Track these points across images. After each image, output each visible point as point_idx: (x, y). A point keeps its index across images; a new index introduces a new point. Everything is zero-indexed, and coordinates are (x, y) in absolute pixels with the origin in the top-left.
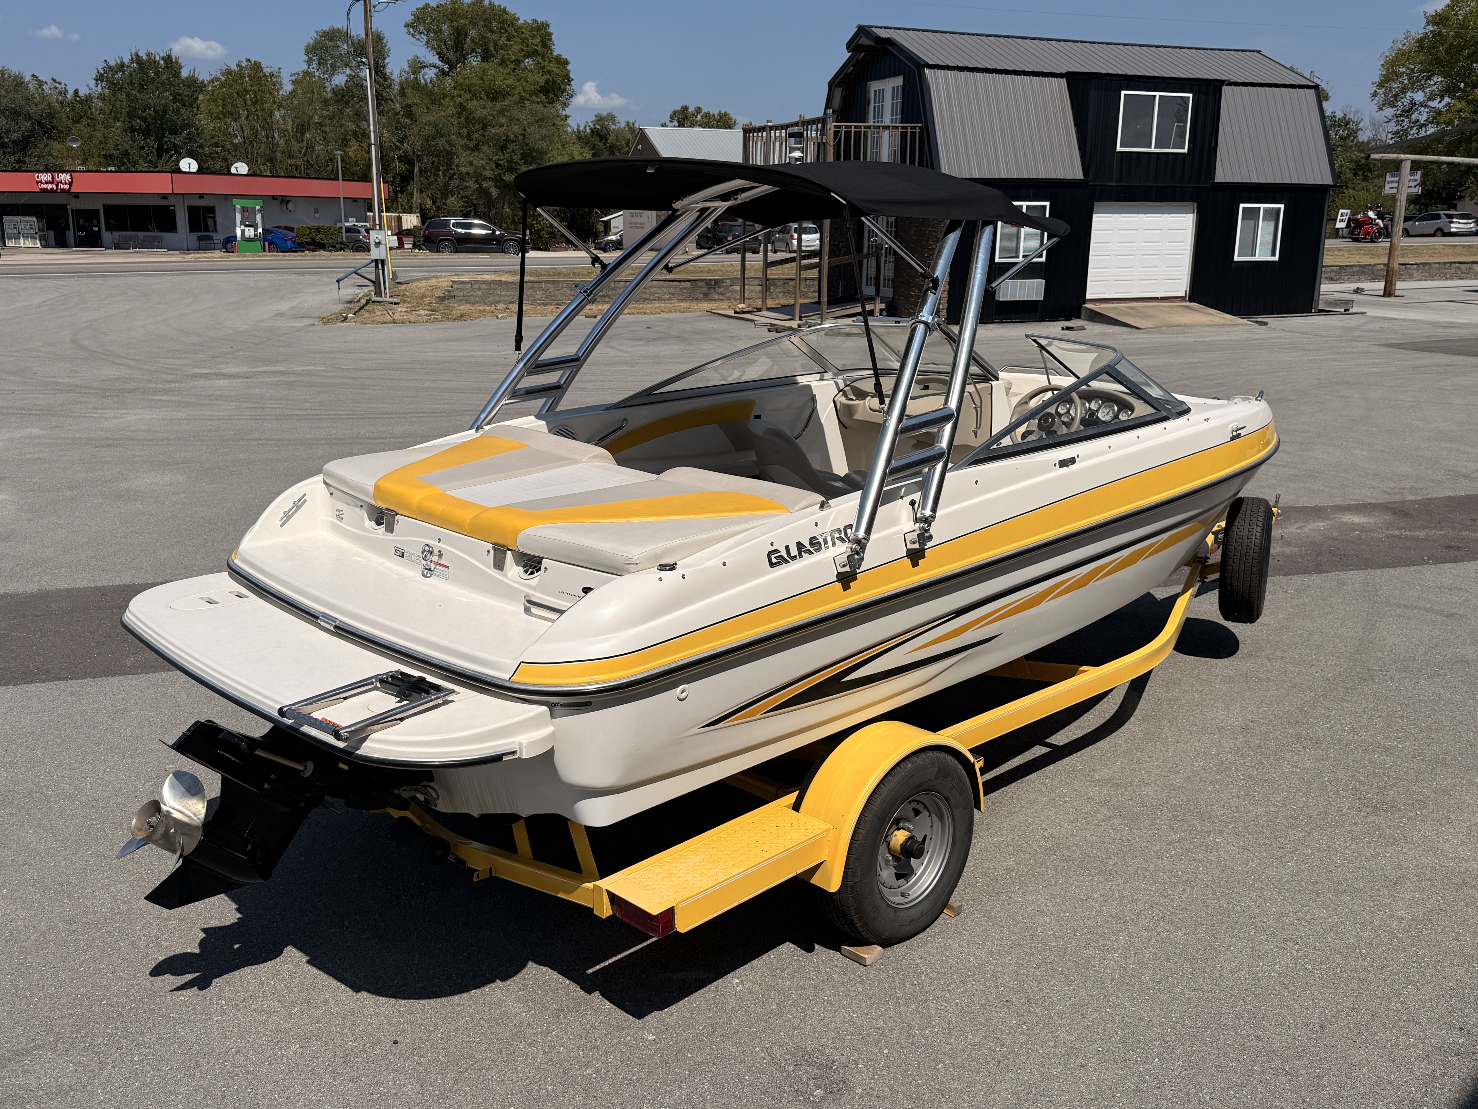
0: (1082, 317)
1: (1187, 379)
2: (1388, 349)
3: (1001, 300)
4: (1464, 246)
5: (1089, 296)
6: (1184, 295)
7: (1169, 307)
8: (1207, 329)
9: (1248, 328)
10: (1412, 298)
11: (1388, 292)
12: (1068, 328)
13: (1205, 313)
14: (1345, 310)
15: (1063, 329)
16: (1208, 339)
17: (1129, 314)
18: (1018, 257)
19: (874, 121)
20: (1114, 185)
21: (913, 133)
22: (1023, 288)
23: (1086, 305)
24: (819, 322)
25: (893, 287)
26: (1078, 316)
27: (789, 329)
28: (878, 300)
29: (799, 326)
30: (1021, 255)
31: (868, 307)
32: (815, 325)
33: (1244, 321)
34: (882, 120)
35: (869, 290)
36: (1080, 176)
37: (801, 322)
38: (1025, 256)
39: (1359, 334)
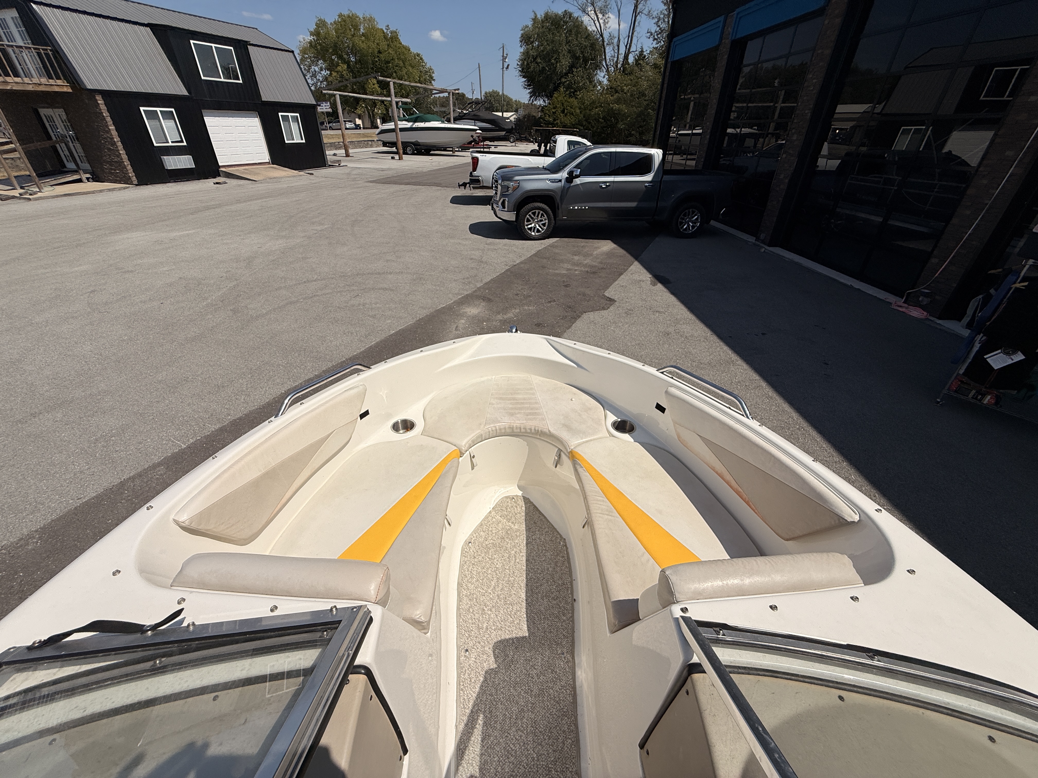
0: (221, 175)
1: (302, 211)
2: (371, 184)
3: (169, 168)
4: (358, 134)
5: (220, 164)
6: (268, 161)
7: (264, 168)
8: (288, 179)
9: (306, 177)
10: (357, 157)
11: (347, 155)
12: (217, 183)
13: (283, 170)
14: (339, 165)
15: (214, 184)
16: (293, 185)
17: (247, 173)
18: (168, 142)
19: (9, 42)
20: (209, 99)
21: (47, 55)
22: (180, 161)
23: (221, 169)
24: (38, 190)
25: (89, 163)
26: (220, 176)
27: (14, 197)
28: (81, 172)
29: (21, 194)
30: (170, 141)
31: (76, 177)
32: (35, 193)
33: (302, 173)
34: (15, 41)
35: (71, 166)
36: (186, 93)
37: (22, 191)
38: (172, 142)
39: (353, 177)
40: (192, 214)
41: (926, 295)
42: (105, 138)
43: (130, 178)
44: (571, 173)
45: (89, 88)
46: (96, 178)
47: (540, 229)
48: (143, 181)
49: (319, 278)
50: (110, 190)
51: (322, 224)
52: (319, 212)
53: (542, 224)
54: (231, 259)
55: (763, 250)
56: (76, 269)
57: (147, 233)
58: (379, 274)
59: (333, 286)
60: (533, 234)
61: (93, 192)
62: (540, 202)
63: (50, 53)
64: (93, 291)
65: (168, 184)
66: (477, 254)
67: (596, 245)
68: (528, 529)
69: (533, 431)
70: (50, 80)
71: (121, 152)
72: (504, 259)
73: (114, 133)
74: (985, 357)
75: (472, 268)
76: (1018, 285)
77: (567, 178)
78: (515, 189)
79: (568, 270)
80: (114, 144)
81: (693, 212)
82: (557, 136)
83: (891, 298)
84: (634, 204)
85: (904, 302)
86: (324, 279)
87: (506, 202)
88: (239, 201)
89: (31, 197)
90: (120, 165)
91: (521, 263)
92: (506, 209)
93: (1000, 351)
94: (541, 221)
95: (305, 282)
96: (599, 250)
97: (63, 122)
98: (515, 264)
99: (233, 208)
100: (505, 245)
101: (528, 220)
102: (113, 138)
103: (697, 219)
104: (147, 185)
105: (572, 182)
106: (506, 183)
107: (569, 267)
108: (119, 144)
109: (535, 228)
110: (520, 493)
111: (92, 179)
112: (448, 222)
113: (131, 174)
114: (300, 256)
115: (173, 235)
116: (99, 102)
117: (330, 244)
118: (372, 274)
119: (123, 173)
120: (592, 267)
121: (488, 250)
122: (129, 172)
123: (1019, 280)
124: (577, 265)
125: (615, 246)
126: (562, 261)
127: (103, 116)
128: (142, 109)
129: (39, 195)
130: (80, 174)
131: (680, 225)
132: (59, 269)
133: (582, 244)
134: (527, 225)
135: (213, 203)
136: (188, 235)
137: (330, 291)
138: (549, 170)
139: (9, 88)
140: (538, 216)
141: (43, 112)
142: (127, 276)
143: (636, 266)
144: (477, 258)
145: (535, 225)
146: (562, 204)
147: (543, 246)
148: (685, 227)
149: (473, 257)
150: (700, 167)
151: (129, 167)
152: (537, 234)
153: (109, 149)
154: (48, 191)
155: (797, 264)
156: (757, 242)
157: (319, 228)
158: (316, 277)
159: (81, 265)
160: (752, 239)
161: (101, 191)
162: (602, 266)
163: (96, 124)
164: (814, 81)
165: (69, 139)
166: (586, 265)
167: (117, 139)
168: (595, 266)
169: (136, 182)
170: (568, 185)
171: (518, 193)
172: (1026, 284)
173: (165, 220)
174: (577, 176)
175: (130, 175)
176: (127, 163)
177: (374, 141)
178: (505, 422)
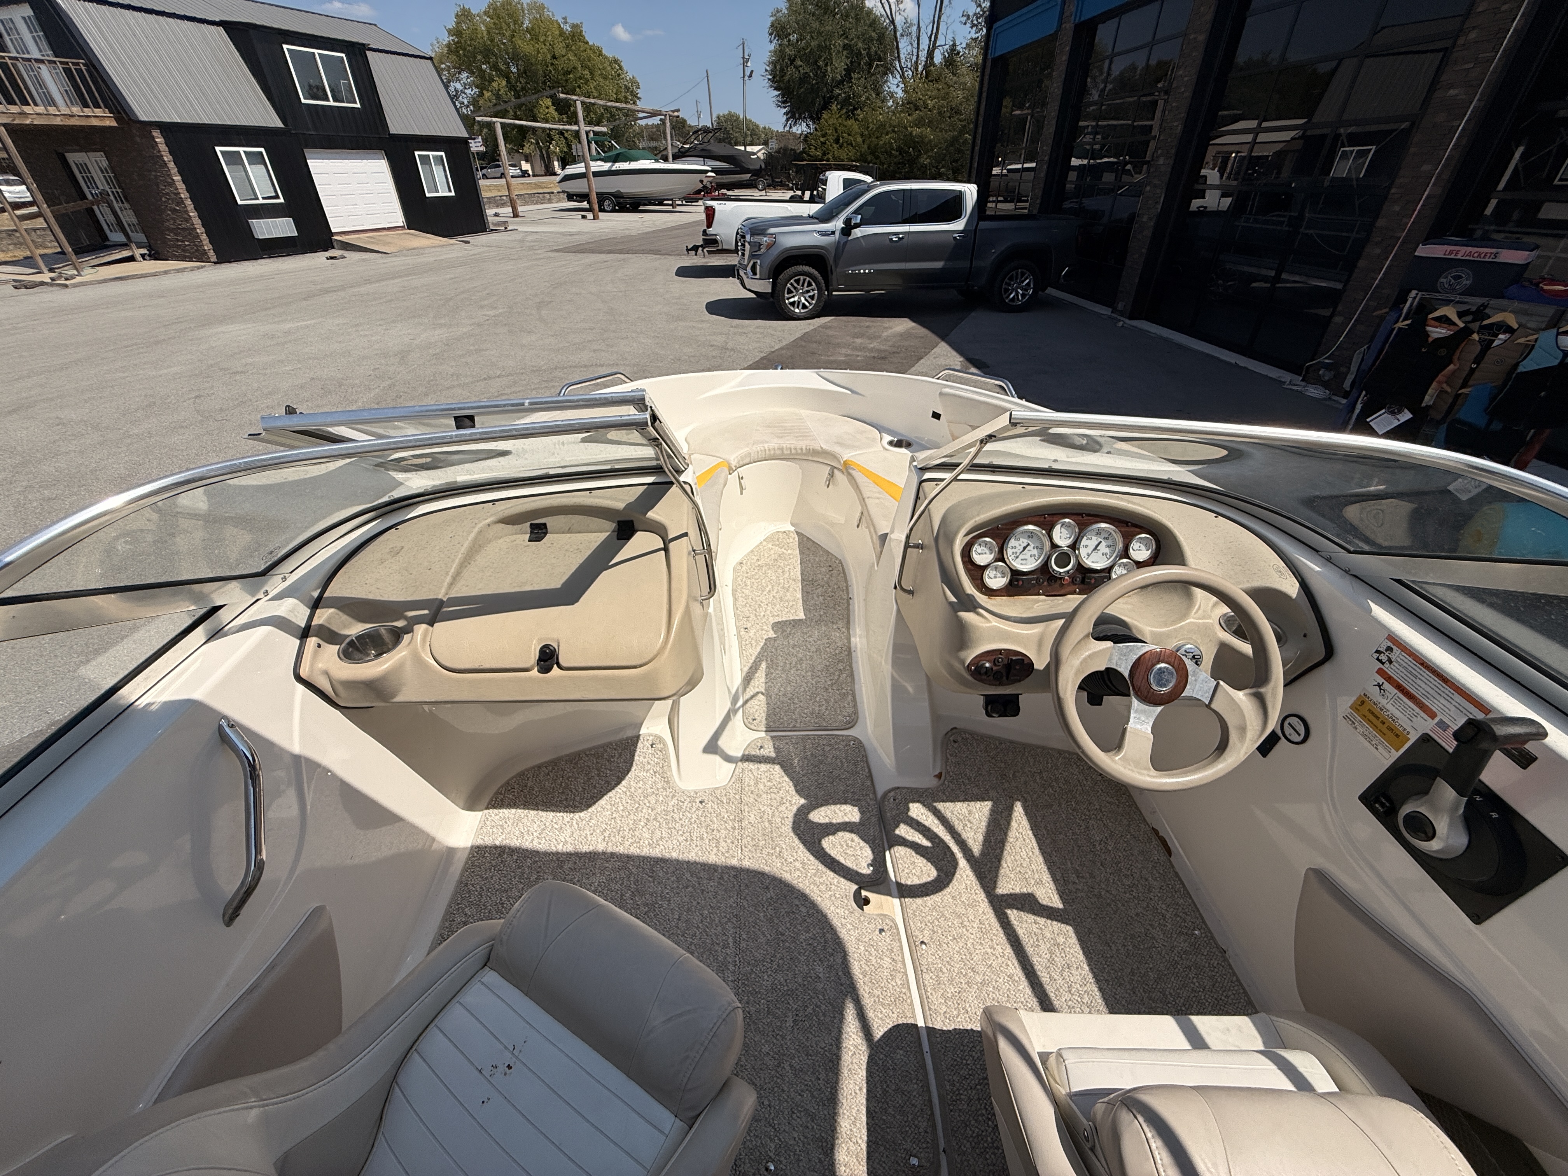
0: (338, 248)
1: (463, 292)
2: (557, 254)
3: (261, 238)
4: (527, 183)
5: (333, 230)
6: (403, 224)
7: (398, 234)
8: (434, 250)
9: (459, 246)
10: (531, 217)
11: (516, 215)
12: (332, 258)
13: (426, 237)
14: (506, 228)
15: (327, 259)
16: (442, 258)
17: (372, 243)
18: (257, 199)
19: (18, 53)
20: (313, 133)
21: (79, 71)
22: (275, 226)
23: (336, 237)
24: (76, 273)
25: (144, 233)
26: (333, 248)
27: (42, 284)
28: (134, 246)
29: (52, 279)
30: (260, 197)
31: (126, 254)
32: (72, 277)
33: (453, 241)
34: (28, 53)
35: (116, 237)
36: (280, 124)
37: (52, 275)
38: (264, 198)
39: (528, 244)
40: (305, 299)
41: (1327, 367)
42: (167, 194)
43: (205, 253)
44: (848, 221)
45: (142, 119)
46: (155, 255)
47: (807, 304)
48: (225, 257)
49: (504, 373)
50: (178, 271)
51: (495, 308)
52: (487, 292)
53: (810, 297)
54: (376, 354)
55: (1120, 324)
56: (165, 371)
57: (250, 326)
58: (585, 366)
59: (524, 382)
60: (797, 310)
61: (155, 275)
62: (806, 265)
63: (83, 68)
64: (197, 397)
65: (259, 261)
66: (719, 340)
67: (887, 325)
68: (801, 553)
69: (804, 451)
70: (85, 109)
71: (191, 214)
72: (758, 345)
73: (181, 186)
74: (1368, 420)
75: (714, 357)
76: (1400, 324)
77: (843, 228)
78: (770, 246)
79: (847, 355)
80: (181, 202)
81: (1023, 274)
82: (827, 173)
83: (1286, 376)
84: (939, 265)
85: (1302, 380)
86: (512, 375)
87: (758, 267)
88: (368, 281)
89: (67, 282)
90: (190, 234)
91: (782, 348)
92: (758, 277)
93: (1383, 411)
94: (808, 291)
95: (485, 379)
96: (890, 331)
97: (102, 172)
98: (773, 350)
99: (363, 289)
100: (758, 327)
101: (790, 292)
102: (179, 193)
103: (1028, 284)
104: (230, 262)
105: (849, 234)
106: (757, 238)
107: (849, 352)
108: (189, 202)
109: (799, 302)
110: (792, 529)
111: (150, 255)
112: (675, 301)
113: (207, 246)
114: (472, 348)
115: (287, 326)
116: (157, 140)
117: (510, 331)
118: (575, 367)
119: (196, 245)
120: (879, 351)
121: (735, 334)
122: (204, 243)
123: (1401, 319)
124: (860, 350)
125: (914, 324)
126: (838, 345)
127: (164, 161)
128: (218, 149)
129: (78, 279)
130: (131, 249)
131: (1005, 293)
132: (142, 372)
133: (867, 324)
134: (788, 299)
135: (332, 285)
136: (307, 326)
137: (521, 388)
138: (817, 219)
139: (28, 122)
140: (803, 285)
141: (74, 158)
142: (238, 377)
143: (943, 348)
144: (719, 344)
145: (799, 298)
146: (836, 267)
147: (812, 328)
148: (1011, 296)
149: (715, 343)
150: (1035, 212)
151: (204, 237)
152: (802, 311)
153: (174, 211)
154: (89, 274)
155: (1166, 340)
156: (1113, 315)
157: (492, 313)
158: (499, 373)
159: (169, 367)
160: (1106, 311)
161: (166, 272)
162: (894, 349)
163: (154, 173)
164: (1186, 79)
165: (112, 197)
166: (872, 348)
167: (184, 195)
168: (885, 351)
169: (214, 259)
170: (844, 238)
171: (775, 252)
172: (1408, 322)
173: (270, 308)
174: (857, 226)
175: (206, 248)
176: (200, 230)
177: (553, 193)
178: (774, 444)
